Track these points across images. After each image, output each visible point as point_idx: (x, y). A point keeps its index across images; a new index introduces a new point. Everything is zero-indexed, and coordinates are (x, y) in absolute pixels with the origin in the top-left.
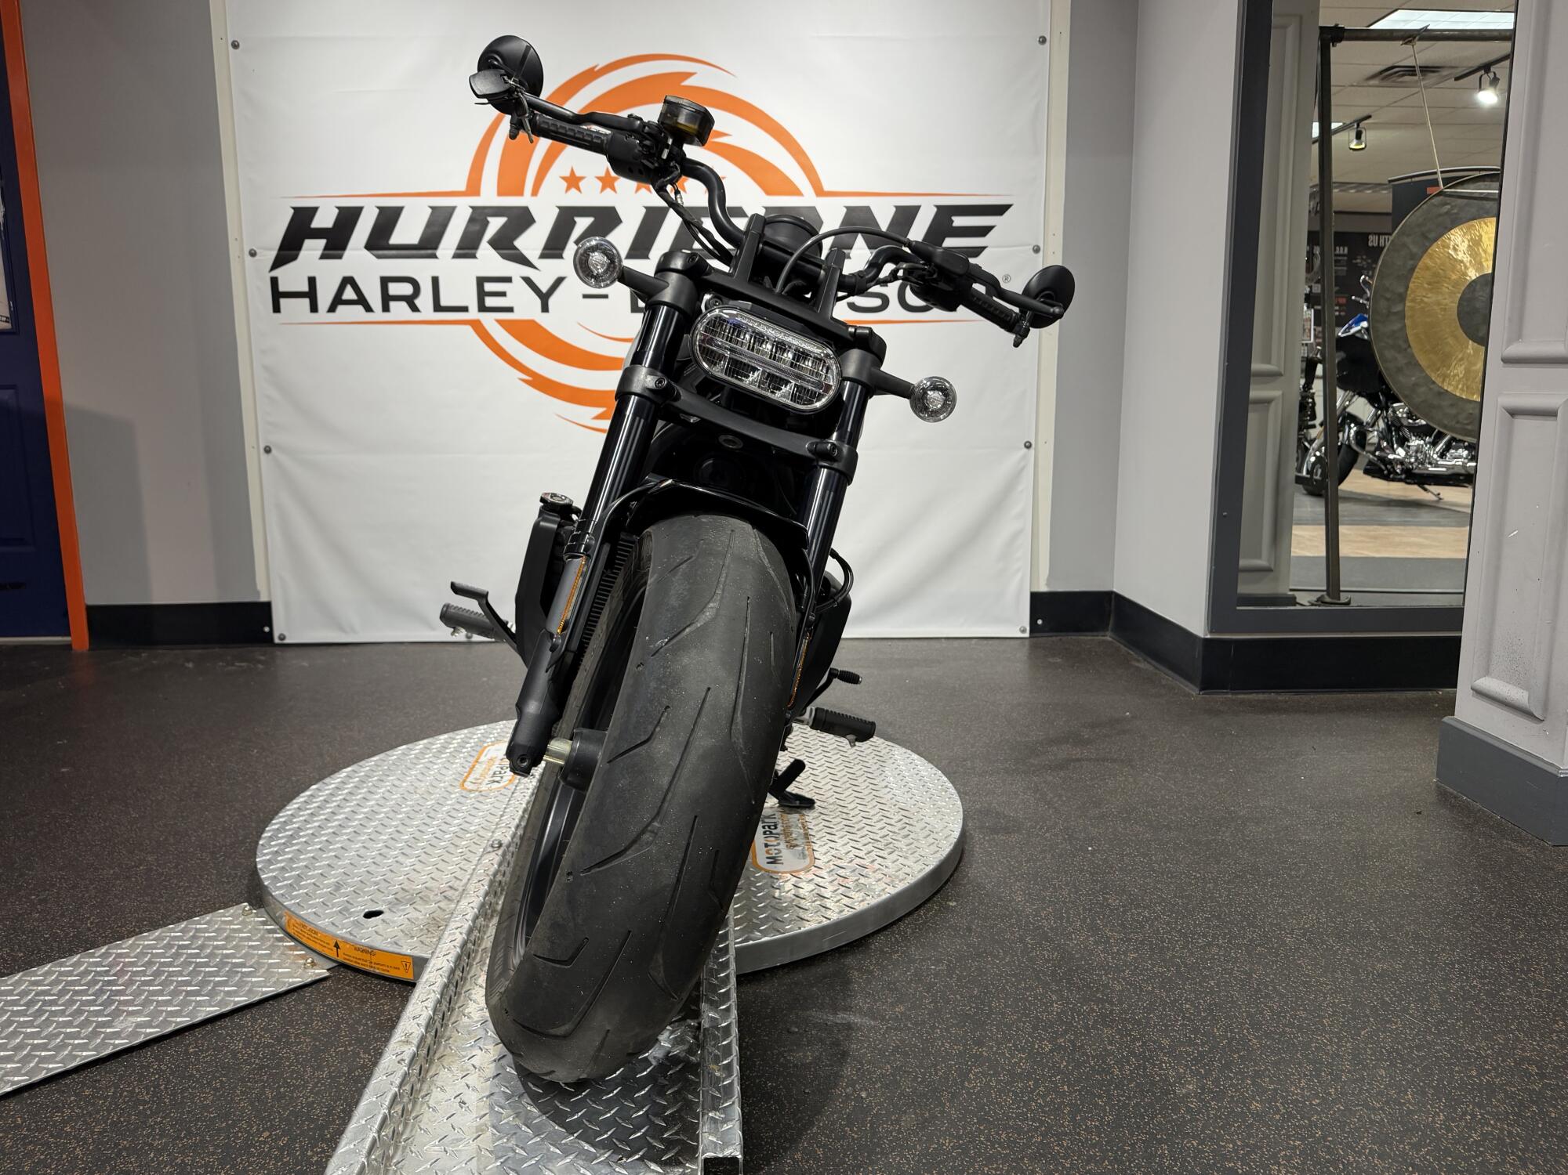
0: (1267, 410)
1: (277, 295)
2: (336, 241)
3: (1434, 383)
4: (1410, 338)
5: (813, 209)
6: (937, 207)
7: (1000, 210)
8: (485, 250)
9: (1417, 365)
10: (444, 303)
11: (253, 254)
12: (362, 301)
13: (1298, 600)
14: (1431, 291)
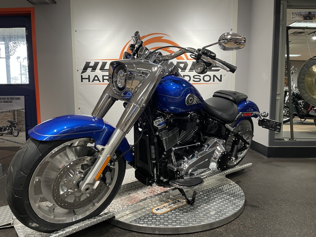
0: (277, 101)
1: (82, 79)
2: (94, 68)
3: (311, 96)
4: (306, 87)
5: (186, 62)
9: (307, 93)
11: (78, 71)
12: (99, 80)
13: (285, 140)
14: (309, 78)
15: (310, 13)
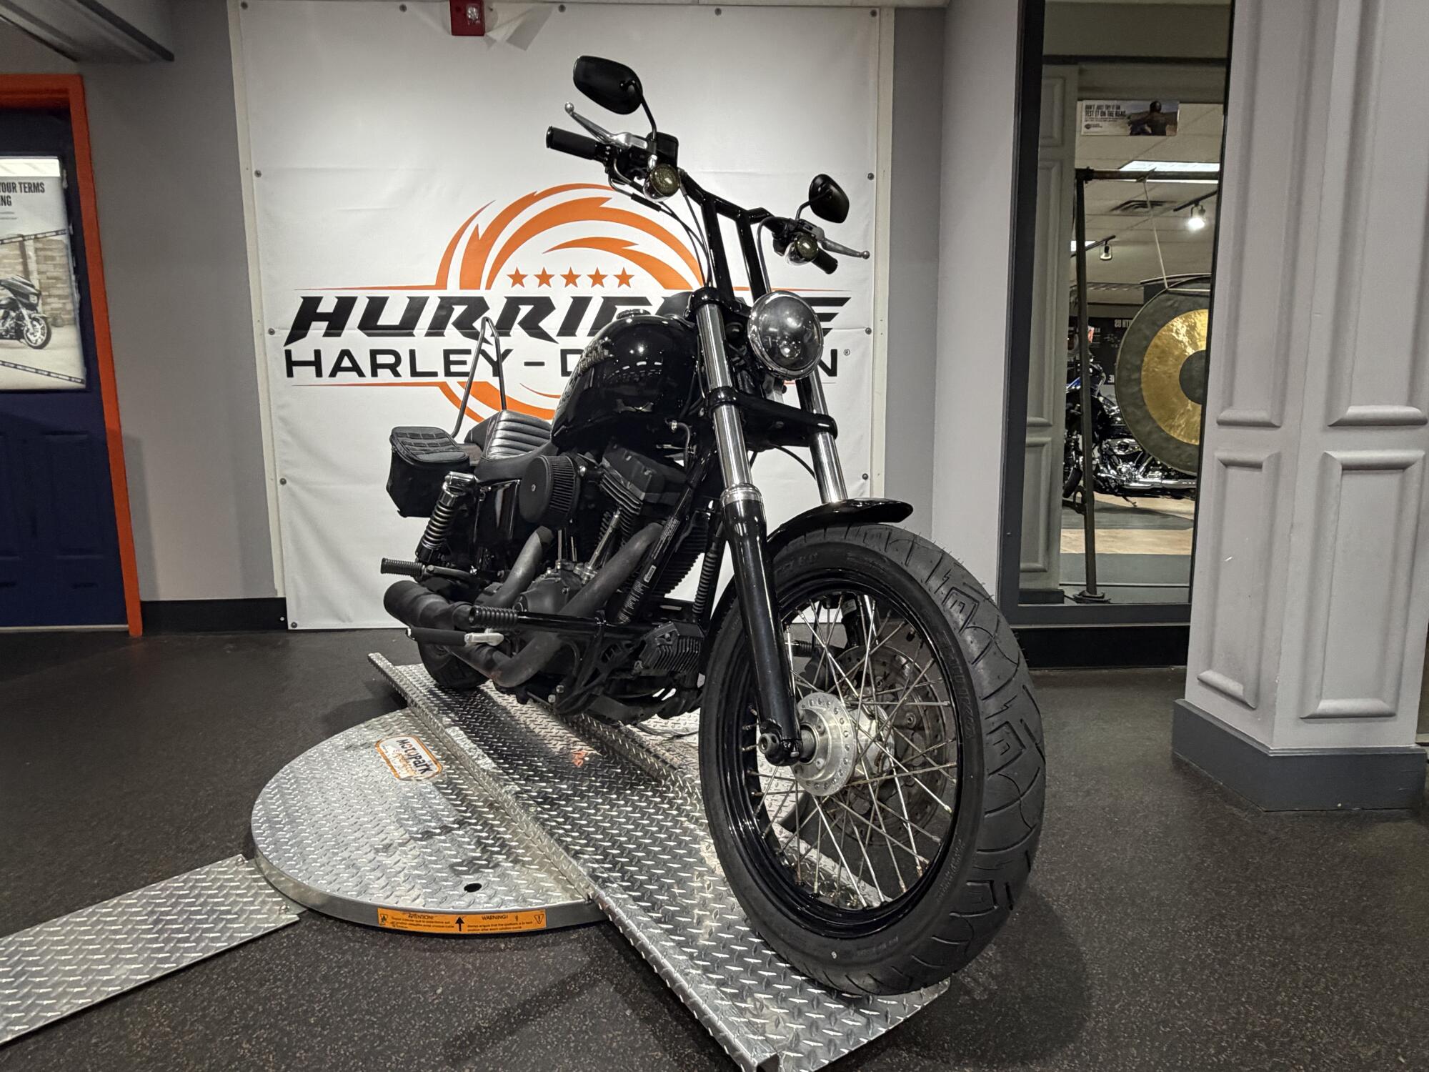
0: (1041, 452)
1: (291, 364)
2: (336, 323)
3: (1163, 431)
4: (1145, 398)
7: (840, 302)
8: (450, 330)
9: (1151, 417)
10: (418, 370)
11: (272, 332)
12: (356, 368)
13: (1066, 595)
14: (1160, 363)
15: (1154, 108)
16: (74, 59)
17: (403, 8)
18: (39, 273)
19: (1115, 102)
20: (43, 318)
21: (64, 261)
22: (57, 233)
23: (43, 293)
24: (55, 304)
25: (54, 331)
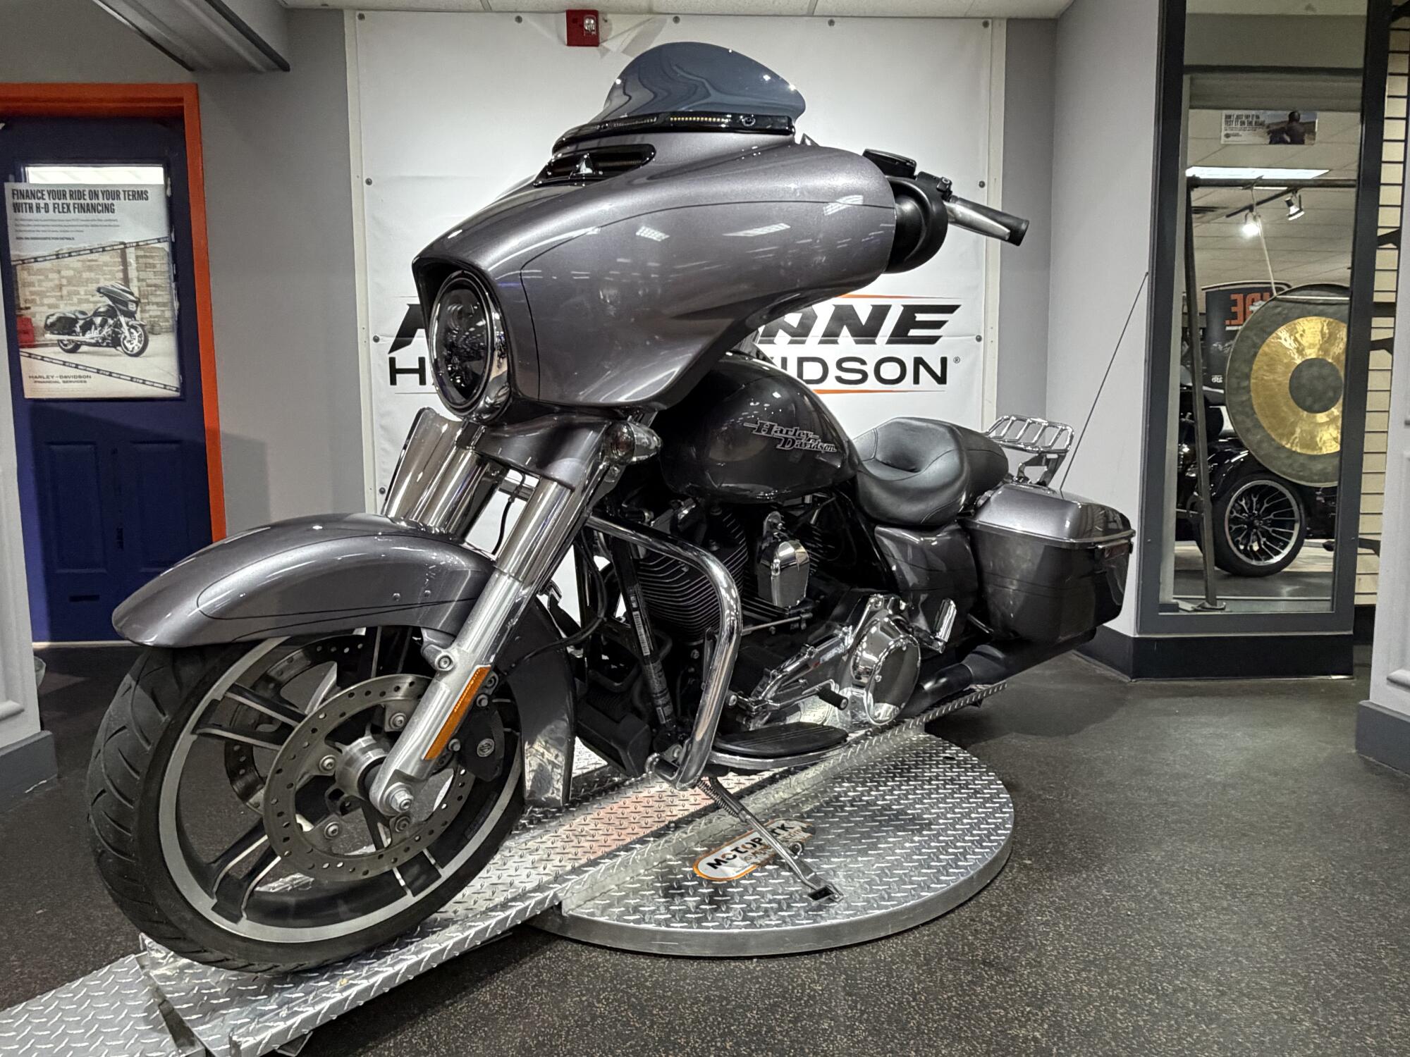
1: (394, 371)
4: (1255, 407)
6: (905, 306)
7: (951, 309)
9: (1261, 427)
11: (376, 340)
13: (1181, 606)
14: (1267, 371)
15: (1293, 118)
16: (190, 69)
17: (519, 19)
18: (139, 280)
19: (1254, 112)
20: (141, 325)
21: (165, 268)
22: (159, 240)
23: (142, 301)
24: (154, 311)
25: (151, 338)
